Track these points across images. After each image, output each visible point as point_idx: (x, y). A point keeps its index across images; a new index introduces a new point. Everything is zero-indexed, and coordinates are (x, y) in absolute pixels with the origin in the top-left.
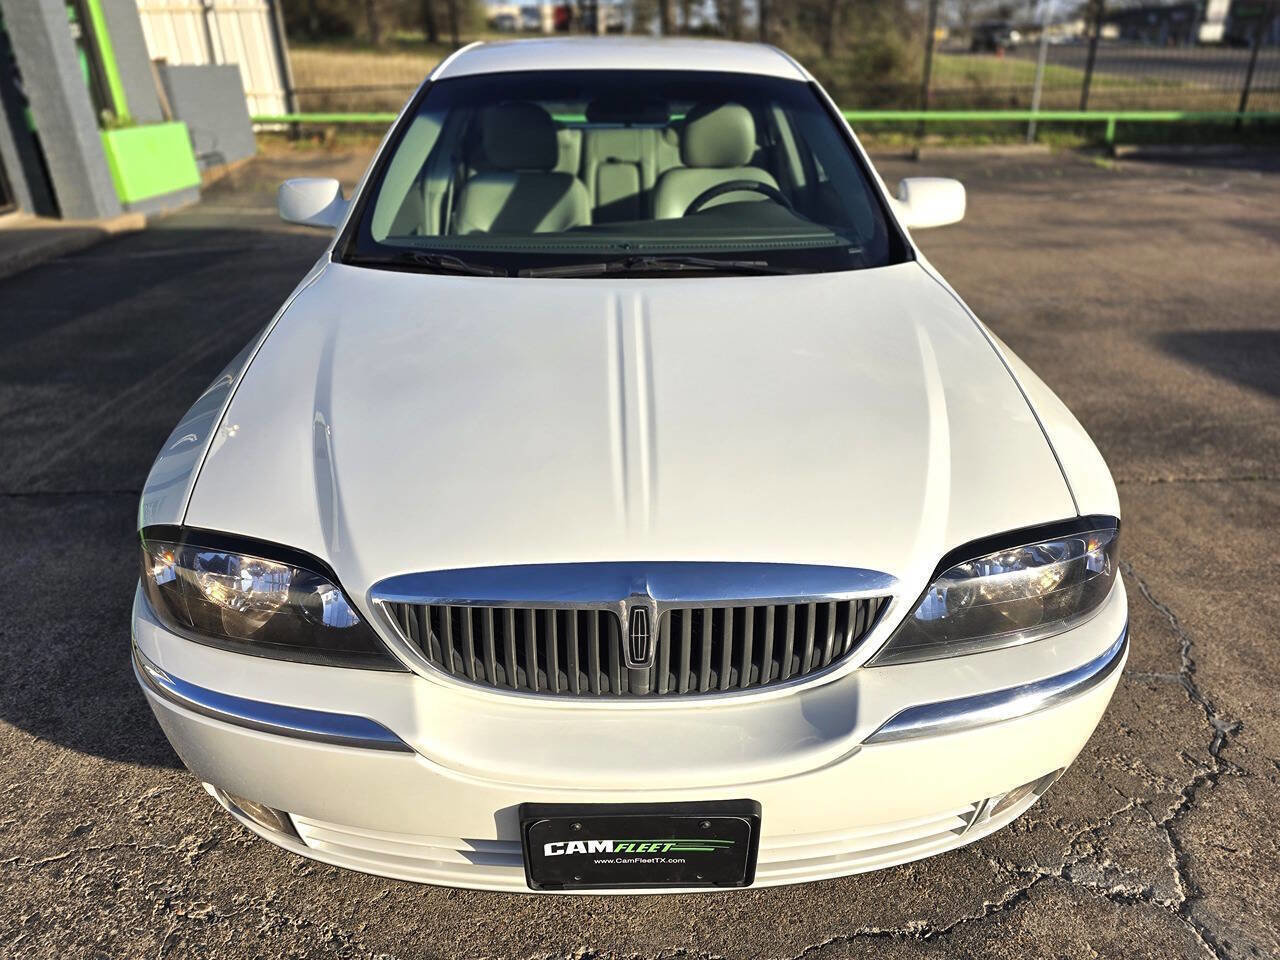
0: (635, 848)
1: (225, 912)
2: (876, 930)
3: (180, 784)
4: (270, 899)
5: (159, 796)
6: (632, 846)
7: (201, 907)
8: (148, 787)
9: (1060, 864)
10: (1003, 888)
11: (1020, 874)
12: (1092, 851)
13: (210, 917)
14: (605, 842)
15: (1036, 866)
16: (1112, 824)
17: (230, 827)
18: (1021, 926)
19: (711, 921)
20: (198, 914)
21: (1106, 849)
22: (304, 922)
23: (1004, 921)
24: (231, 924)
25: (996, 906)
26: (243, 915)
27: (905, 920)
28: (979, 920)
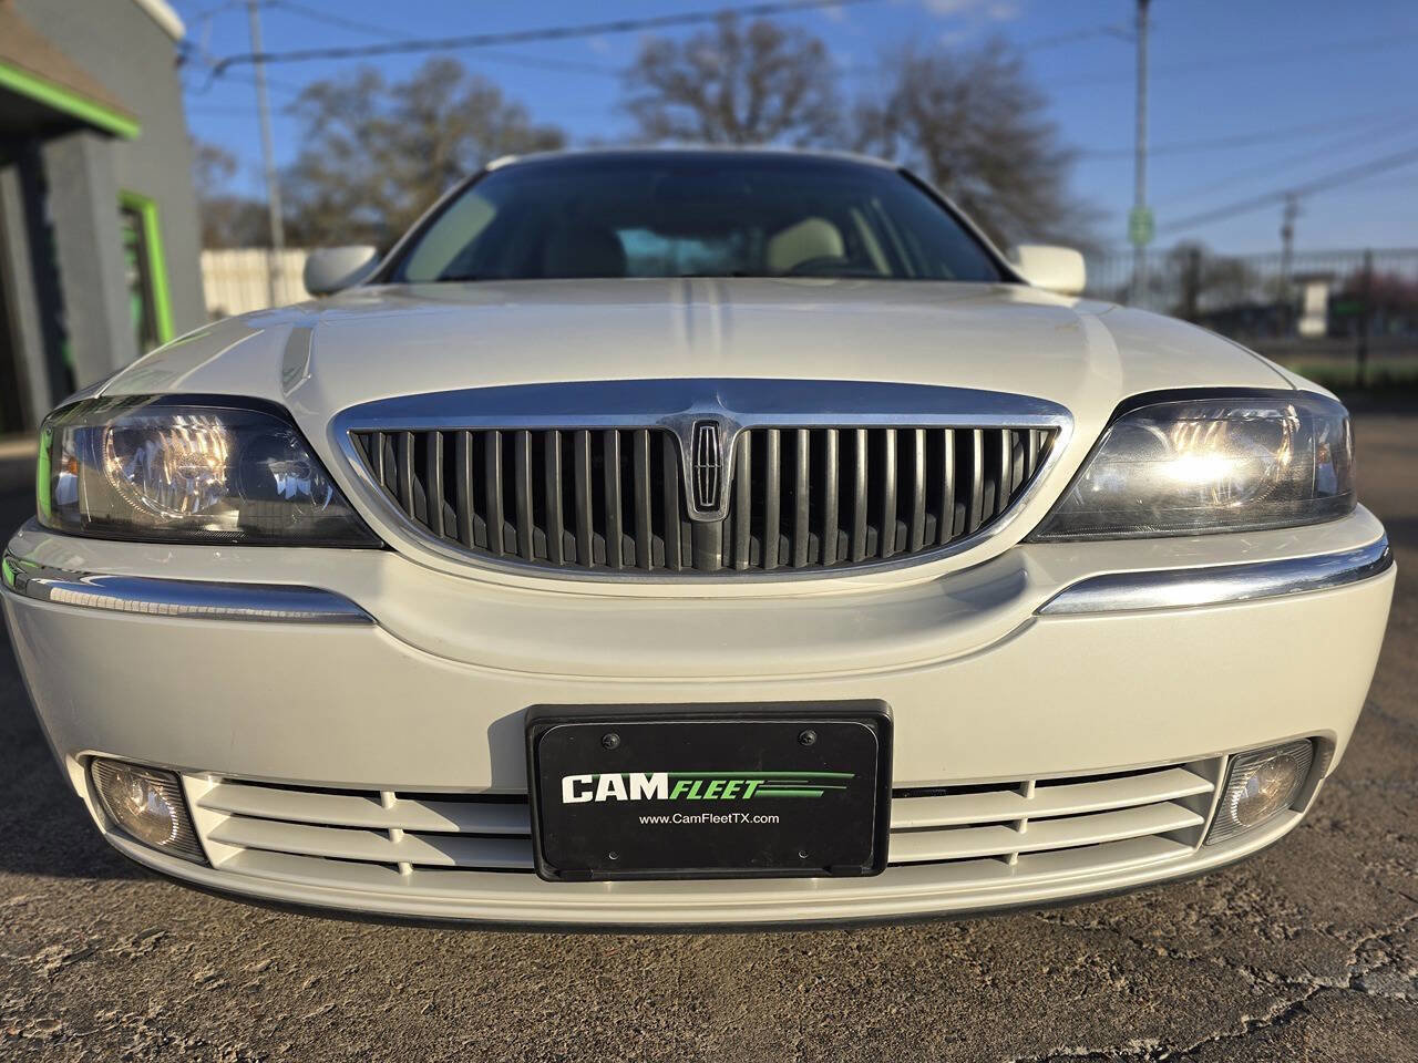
0: (702, 791)
1: (80, 1030)
2: (1081, 1051)
3: (59, 893)
4: (152, 1015)
5: (25, 905)
6: (698, 784)
7: (46, 1024)
8: (14, 895)
9: (1345, 973)
10: (1265, 1003)
11: (1289, 986)
12: (1387, 960)
13: (56, 1037)
14: (656, 776)
15: (1309, 975)
16: (1407, 931)
17: (116, 936)
18: (1304, 1043)
19: (824, 1039)
20: (39, 1033)
21: (1407, 957)
22: (196, 1043)
23: (1277, 1037)
24: (84, 1045)
25: (1262, 1022)
26: (106, 1033)
27: (1125, 1038)
28: (1241, 1037)
